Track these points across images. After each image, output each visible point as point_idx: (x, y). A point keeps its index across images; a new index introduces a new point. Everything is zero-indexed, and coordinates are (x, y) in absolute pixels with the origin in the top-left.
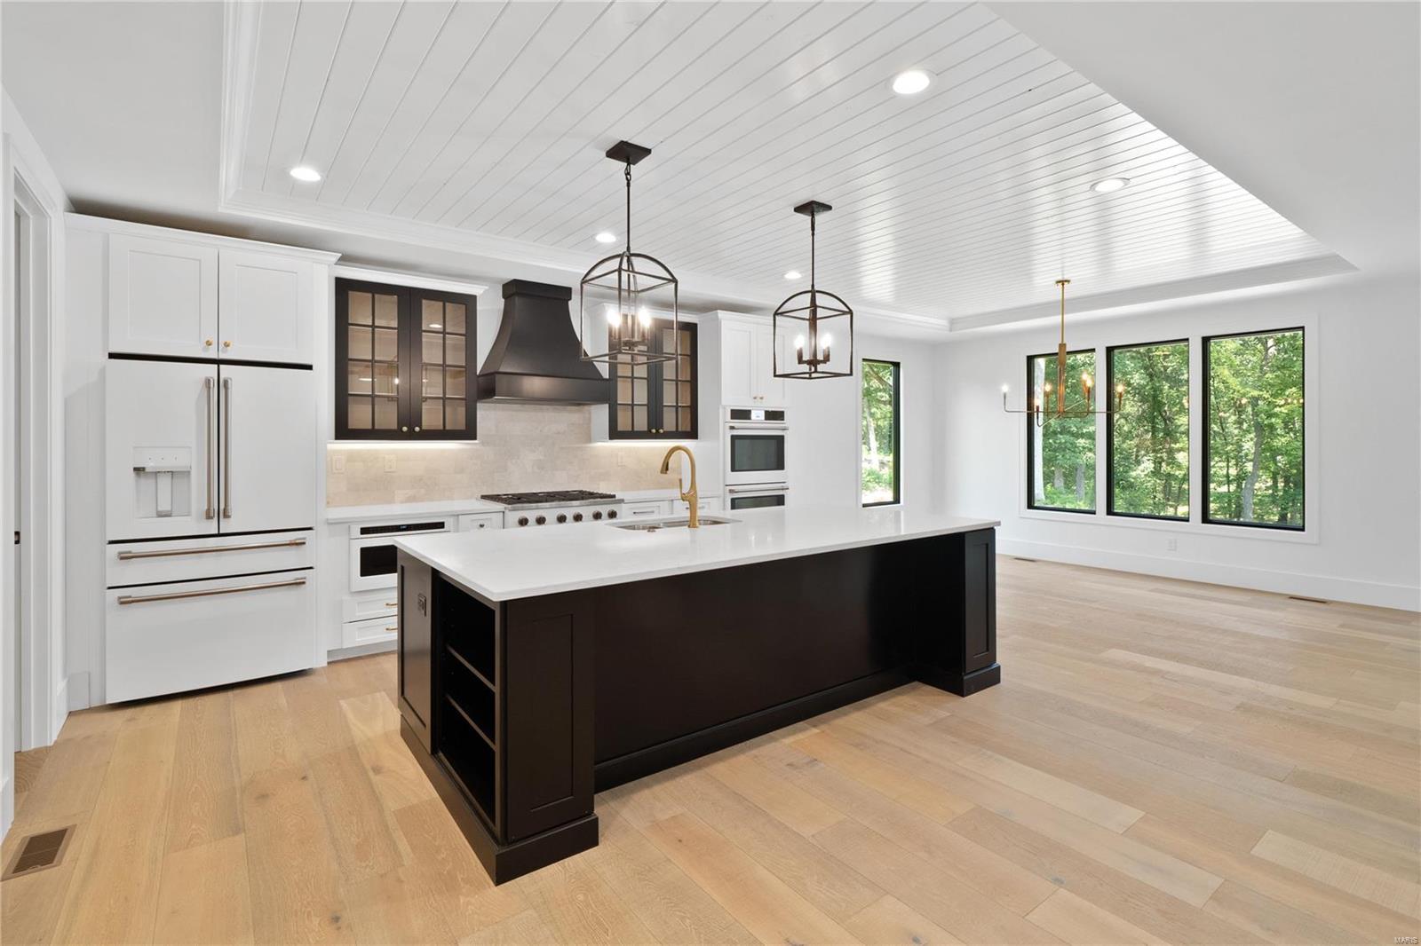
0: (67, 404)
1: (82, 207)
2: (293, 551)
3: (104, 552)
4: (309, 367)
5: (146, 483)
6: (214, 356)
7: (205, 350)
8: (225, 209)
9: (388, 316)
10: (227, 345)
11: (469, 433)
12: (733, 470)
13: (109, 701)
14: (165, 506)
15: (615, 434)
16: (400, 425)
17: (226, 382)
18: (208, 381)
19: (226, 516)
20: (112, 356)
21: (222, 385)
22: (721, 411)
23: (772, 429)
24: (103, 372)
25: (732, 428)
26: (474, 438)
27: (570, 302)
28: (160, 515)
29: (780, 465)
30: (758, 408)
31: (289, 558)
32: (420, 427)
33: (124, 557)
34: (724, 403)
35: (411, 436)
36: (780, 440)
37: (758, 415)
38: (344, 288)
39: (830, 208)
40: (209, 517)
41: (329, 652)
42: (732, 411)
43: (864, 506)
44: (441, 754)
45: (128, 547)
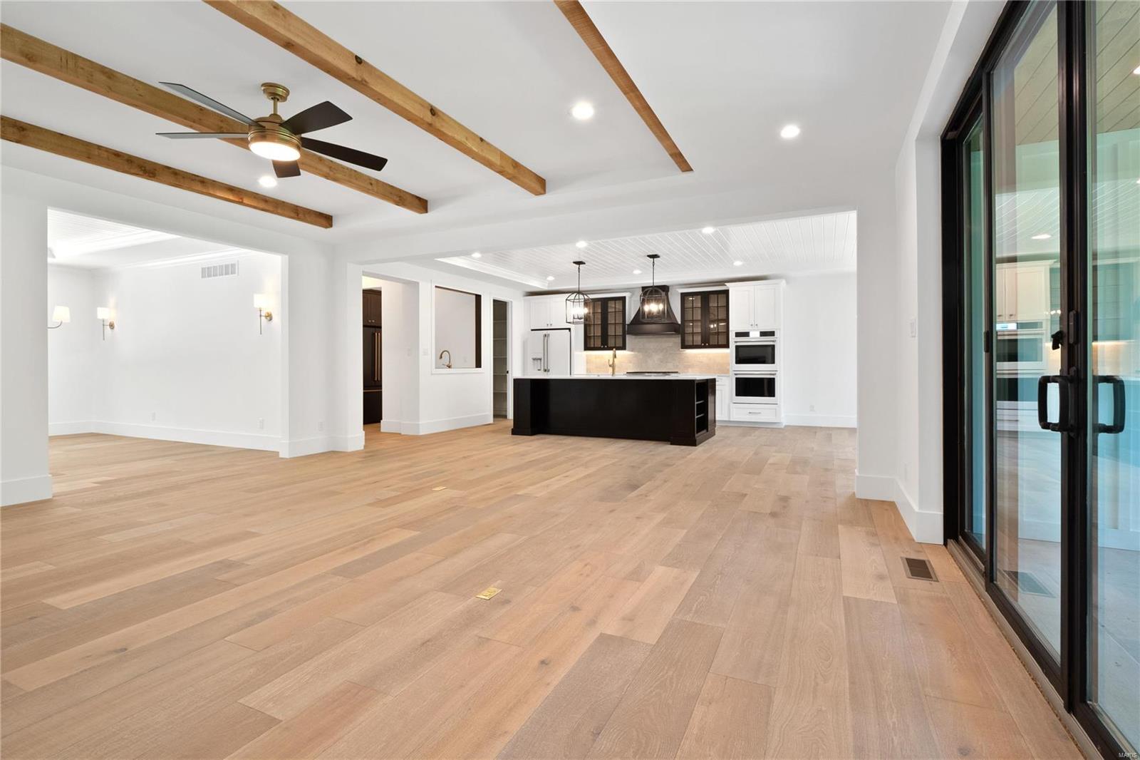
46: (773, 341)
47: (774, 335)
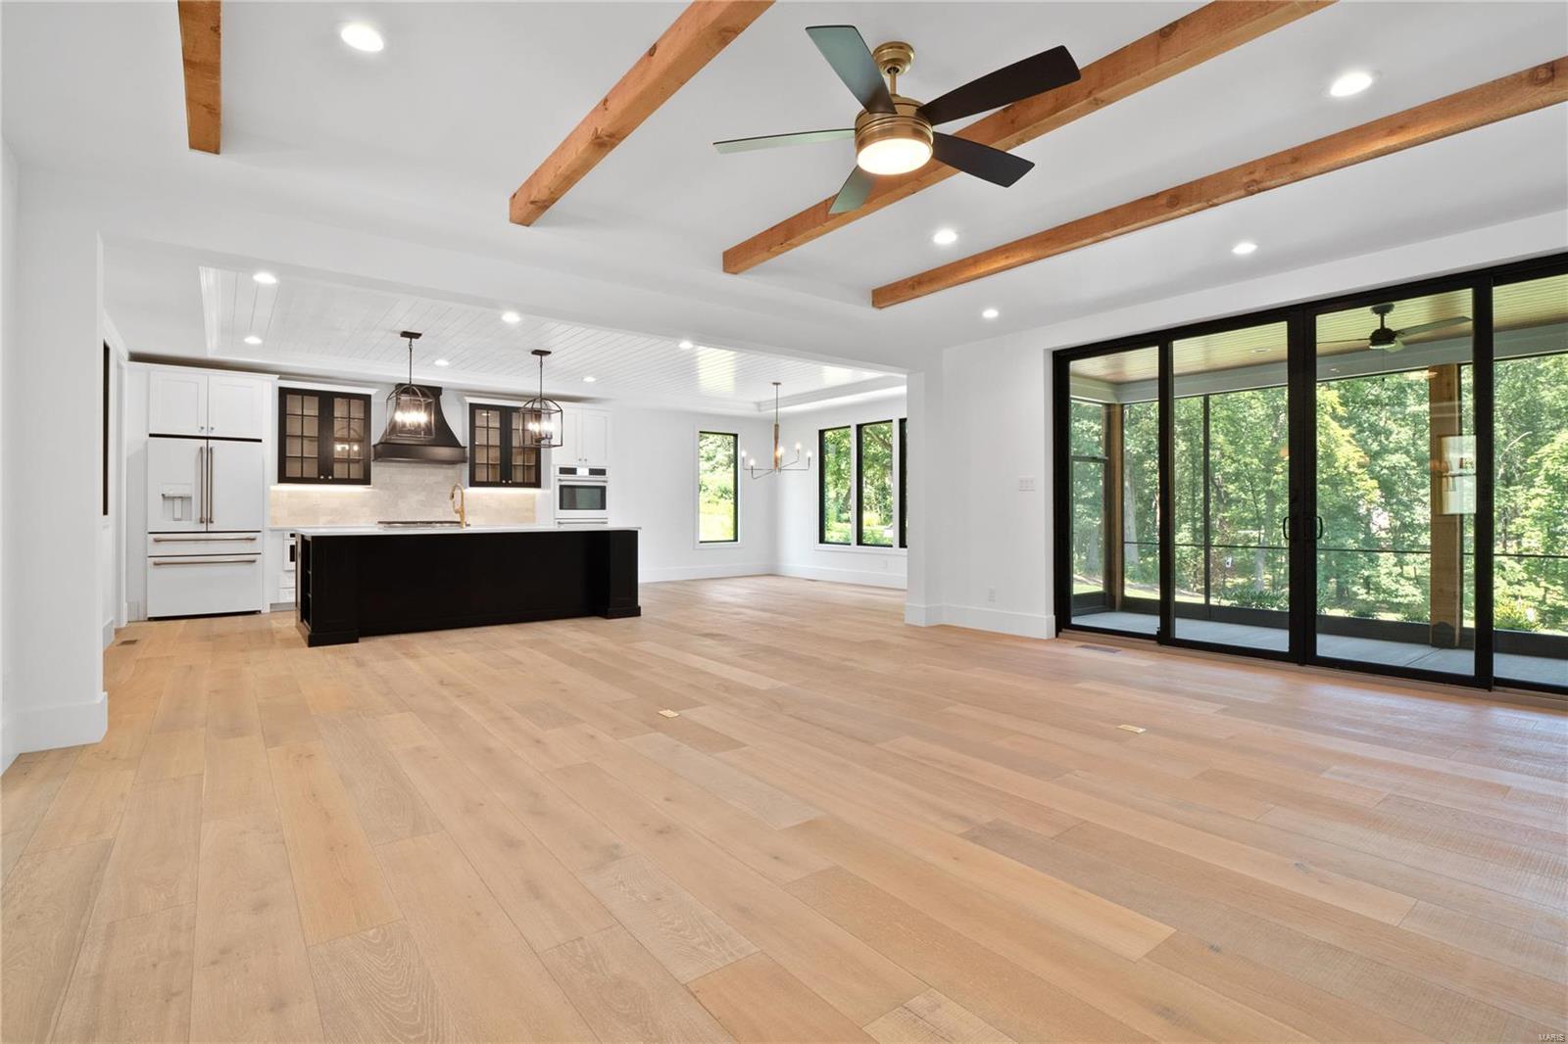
0: (128, 459)
1: (136, 357)
2: (249, 543)
3: (146, 539)
4: (260, 441)
5: (169, 503)
6: (205, 435)
7: (200, 432)
8: (211, 355)
9: (312, 409)
10: (212, 429)
11: (365, 480)
12: (561, 508)
13: (151, 615)
14: (178, 515)
15: (473, 483)
16: (319, 474)
17: (211, 449)
18: (201, 449)
19: (211, 522)
20: (151, 435)
21: (210, 451)
22: (552, 469)
23: (597, 481)
24: (146, 443)
25: (560, 480)
26: (369, 484)
27: (441, 397)
28: (176, 520)
29: (603, 507)
30: (582, 467)
31: (247, 547)
32: (332, 476)
33: (157, 541)
34: (553, 462)
35: (326, 482)
36: (603, 489)
37: (583, 472)
38: (284, 393)
39: (549, 353)
40: (202, 522)
41: (271, 605)
42: (561, 469)
43: (701, 542)
44: (305, 622)
45: (160, 536)
46: (604, 481)
47: (604, 474)
